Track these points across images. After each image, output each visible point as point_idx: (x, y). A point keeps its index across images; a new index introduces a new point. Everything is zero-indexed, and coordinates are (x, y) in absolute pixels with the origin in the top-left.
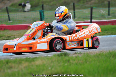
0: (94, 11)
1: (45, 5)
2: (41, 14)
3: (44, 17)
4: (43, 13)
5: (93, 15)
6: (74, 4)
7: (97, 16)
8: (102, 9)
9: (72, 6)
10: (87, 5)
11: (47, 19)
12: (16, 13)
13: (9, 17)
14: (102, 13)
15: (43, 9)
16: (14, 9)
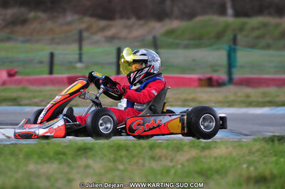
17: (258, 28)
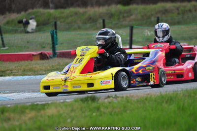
0: (134, 31)
1: (58, 23)
2: (53, 37)
3: (57, 41)
4: (56, 35)
5: (134, 38)
6: (104, 21)
7: (140, 40)
8: (147, 29)
9: (102, 24)
10: (124, 23)
11: (62, 44)
12: (13, 36)
13: (3, 41)
14: (148, 34)
15: (56, 29)
16: (11, 28)
17: (71, 16)
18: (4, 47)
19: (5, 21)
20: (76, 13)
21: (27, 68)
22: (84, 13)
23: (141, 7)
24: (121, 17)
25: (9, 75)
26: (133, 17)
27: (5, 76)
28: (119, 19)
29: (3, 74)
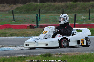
2: (37, 18)
11: (42, 20)
14: (83, 18)
17: (48, 6)
18: (14, 20)
19: (16, 8)
20: (50, 5)
21: (24, 32)
22: (54, 5)
23: (82, 3)
24: (72, 8)
25: (15, 36)
26: (77, 8)
27: (12, 36)
28: (71, 9)
29: (12, 35)
